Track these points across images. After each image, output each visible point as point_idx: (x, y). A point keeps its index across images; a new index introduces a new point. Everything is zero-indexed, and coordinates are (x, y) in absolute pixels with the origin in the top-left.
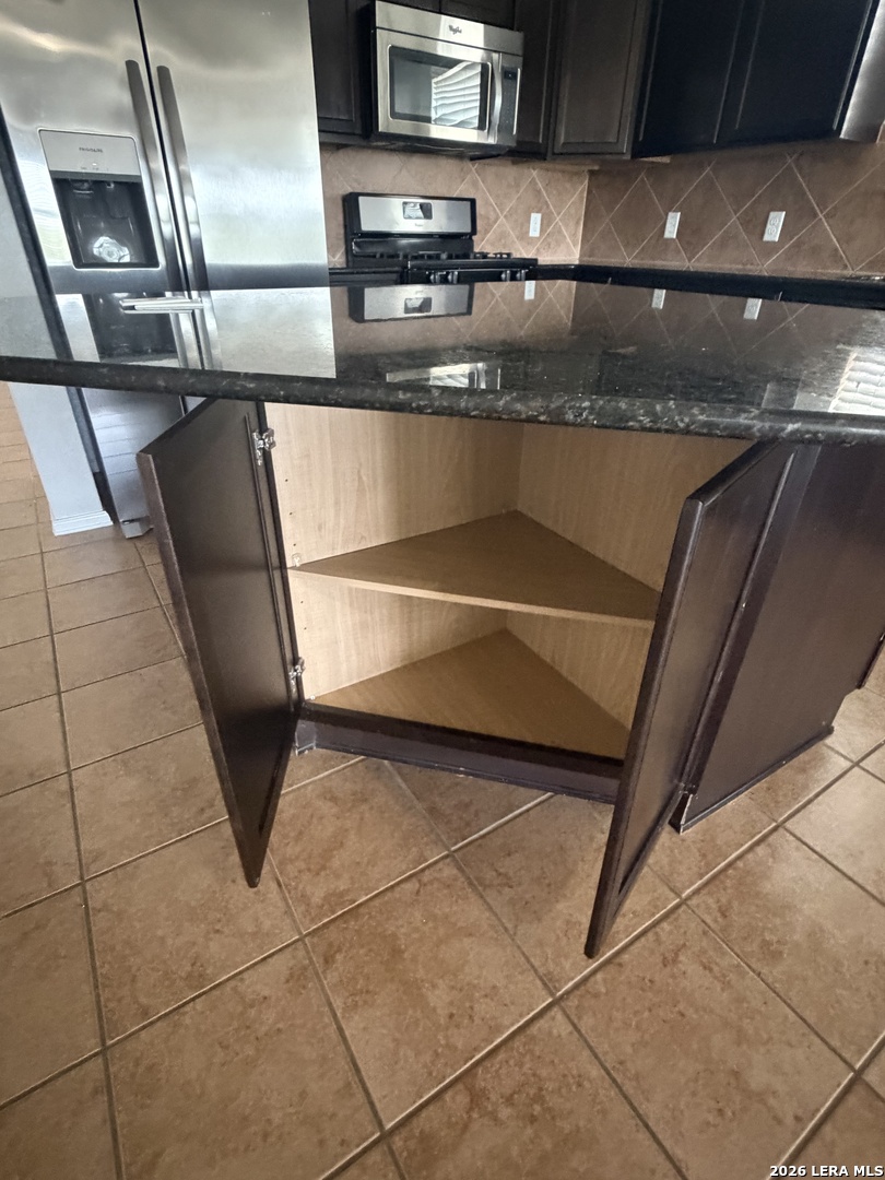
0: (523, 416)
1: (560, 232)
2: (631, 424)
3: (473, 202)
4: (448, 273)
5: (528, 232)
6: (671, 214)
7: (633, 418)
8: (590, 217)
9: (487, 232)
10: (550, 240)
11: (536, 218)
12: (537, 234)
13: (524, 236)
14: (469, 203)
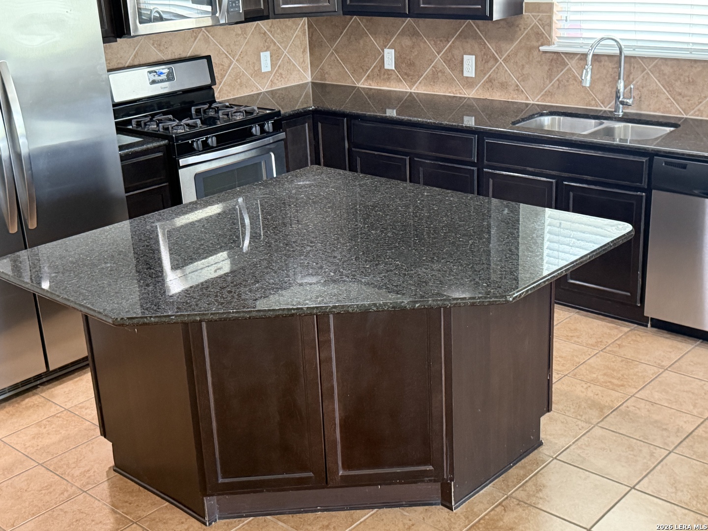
0: (336, 312)
1: (289, 62)
2: (370, 310)
3: (208, 58)
4: (207, 138)
5: (260, 69)
6: (386, 51)
7: (371, 309)
8: (315, 46)
9: (223, 76)
10: (280, 71)
11: (265, 58)
12: (269, 69)
13: (258, 73)
14: (205, 60)
